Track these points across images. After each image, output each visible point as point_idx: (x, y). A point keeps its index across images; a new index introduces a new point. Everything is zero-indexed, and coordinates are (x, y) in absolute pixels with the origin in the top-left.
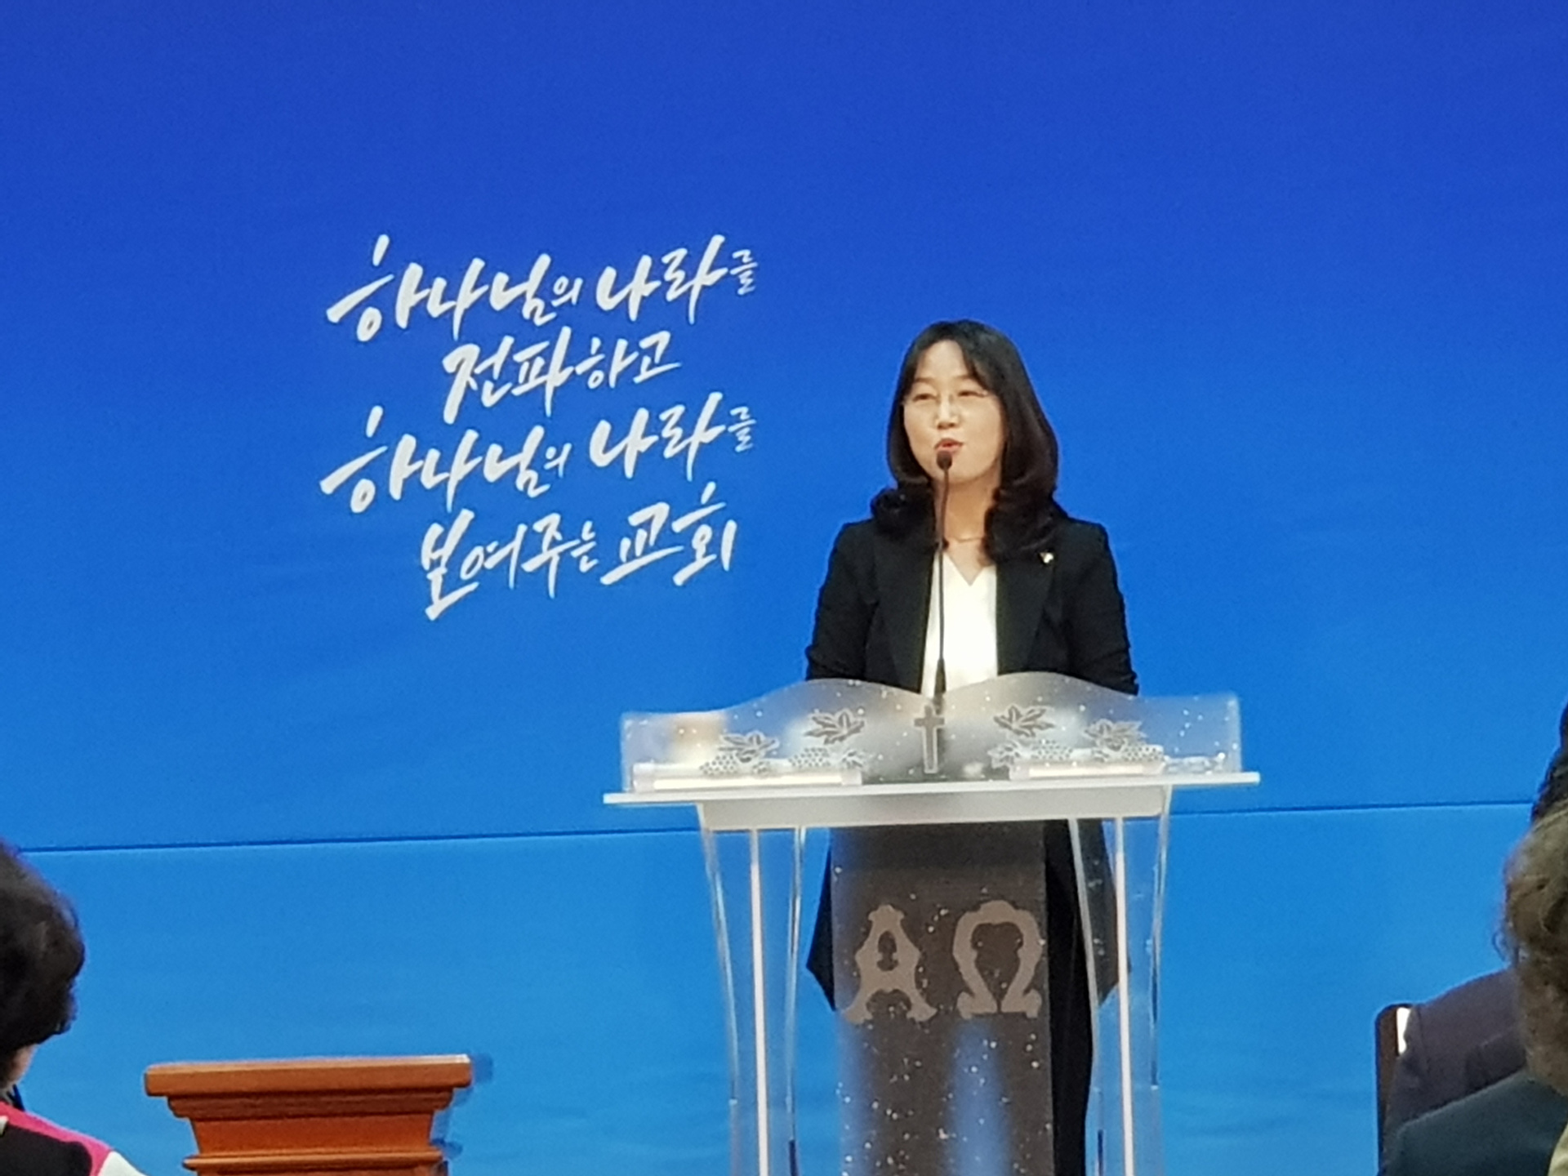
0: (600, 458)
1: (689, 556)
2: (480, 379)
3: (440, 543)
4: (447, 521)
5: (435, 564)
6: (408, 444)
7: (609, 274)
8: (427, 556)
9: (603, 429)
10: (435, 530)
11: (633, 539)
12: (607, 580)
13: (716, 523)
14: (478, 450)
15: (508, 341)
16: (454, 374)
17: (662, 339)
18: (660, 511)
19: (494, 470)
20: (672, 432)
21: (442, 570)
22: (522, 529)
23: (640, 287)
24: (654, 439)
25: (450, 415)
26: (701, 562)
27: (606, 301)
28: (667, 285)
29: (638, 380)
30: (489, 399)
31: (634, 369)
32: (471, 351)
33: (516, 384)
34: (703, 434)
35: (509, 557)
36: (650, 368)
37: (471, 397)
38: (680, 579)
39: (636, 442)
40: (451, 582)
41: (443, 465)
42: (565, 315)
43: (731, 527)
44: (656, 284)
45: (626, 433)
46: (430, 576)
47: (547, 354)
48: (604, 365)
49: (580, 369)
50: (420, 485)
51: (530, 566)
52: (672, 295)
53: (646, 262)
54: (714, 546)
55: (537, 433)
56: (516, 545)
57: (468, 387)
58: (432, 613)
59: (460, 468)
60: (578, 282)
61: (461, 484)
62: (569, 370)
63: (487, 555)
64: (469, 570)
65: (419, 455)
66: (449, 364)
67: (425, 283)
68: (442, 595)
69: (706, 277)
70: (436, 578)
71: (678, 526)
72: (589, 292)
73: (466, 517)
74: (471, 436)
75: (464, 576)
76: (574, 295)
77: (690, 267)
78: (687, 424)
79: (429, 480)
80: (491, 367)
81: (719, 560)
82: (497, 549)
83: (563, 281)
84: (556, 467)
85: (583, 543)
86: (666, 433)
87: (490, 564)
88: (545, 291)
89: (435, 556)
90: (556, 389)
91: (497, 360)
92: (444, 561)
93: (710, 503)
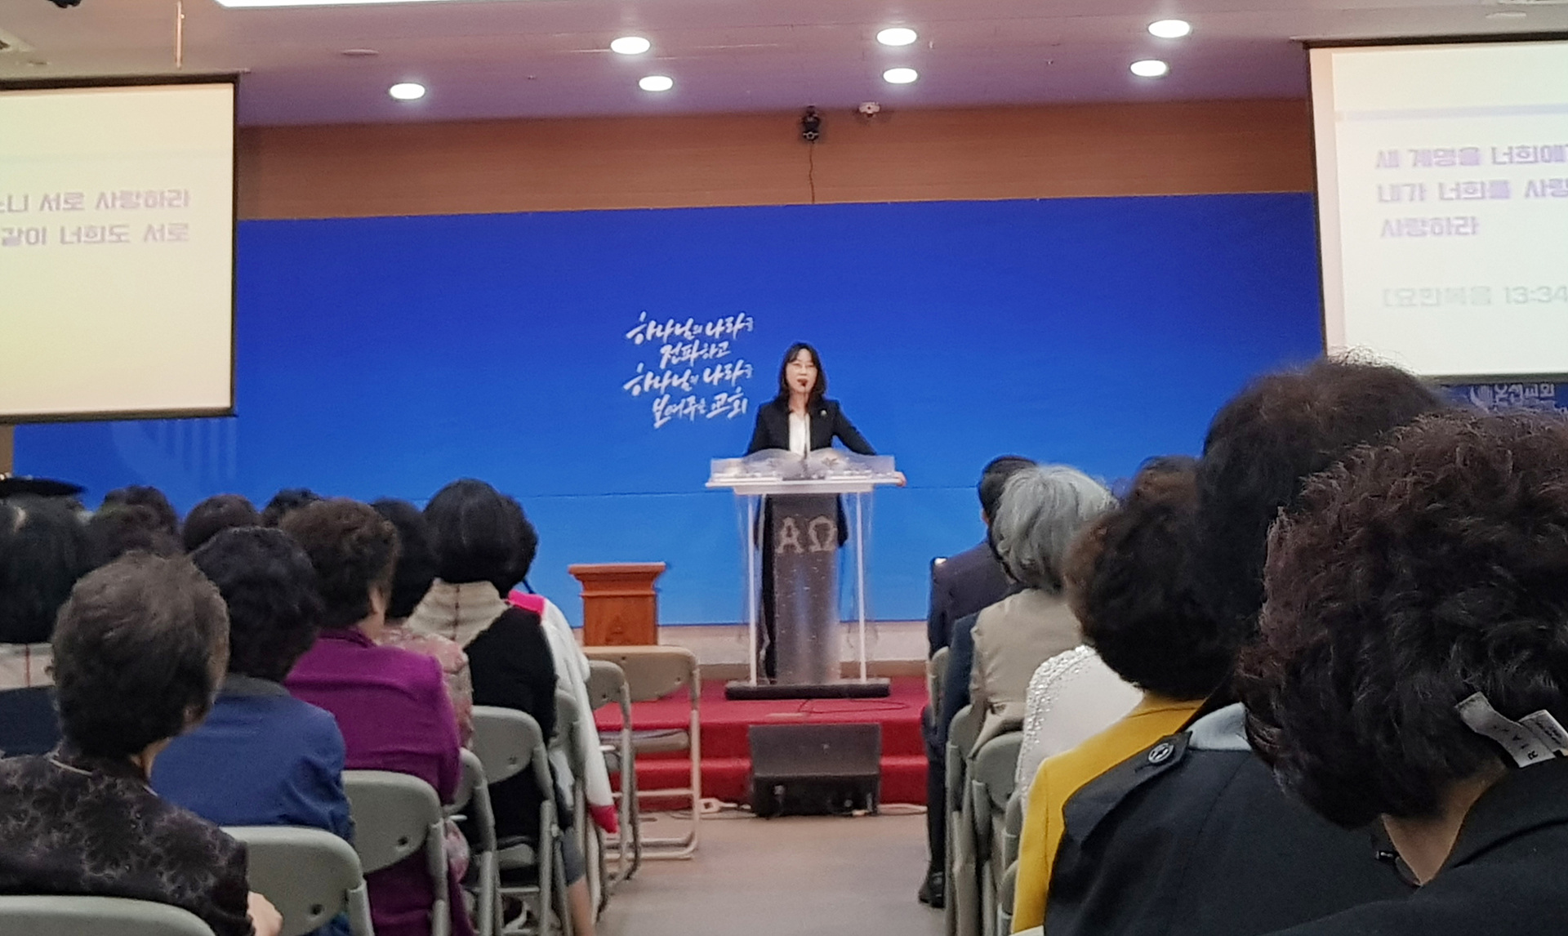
0: (707, 379)
1: (733, 409)
2: (672, 356)
3: (659, 405)
4: (661, 397)
6: (650, 375)
7: (710, 325)
8: (655, 407)
9: (708, 371)
10: (658, 400)
11: (716, 404)
12: (710, 416)
13: (741, 399)
14: (671, 377)
16: (664, 354)
17: (725, 345)
18: (724, 396)
19: (675, 383)
21: (660, 413)
22: (684, 401)
23: (719, 329)
24: (722, 374)
25: (663, 365)
26: (736, 411)
27: (709, 332)
29: (718, 356)
30: (674, 362)
31: (717, 353)
32: (670, 347)
33: (682, 357)
34: (738, 373)
35: (680, 409)
36: (722, 353)
37: (669, 361)
38: (730, 415)
39: (718, 375)
40: (662, 417)
41: (661, 381)
42: (697, 337)
43: (745, 401)
44: (724, 328)
45: (714, 372)
46: (656, 414)
47: (691, 348)
48: (708, 352)
49: (701, 352)
50: (654, 388)
51: (686, 411)
52: (728, 331)
53: (721, 321)
54: (740, 406)
55: (688, 372)
56: (681, 406)
57: (668, 358)
58: (658, 424)
59: (666, 382)
60: (701, 327)
62: (698, 353)
63: (673, 408)
65: (653, 378)
66: (663, 350)
67: (656, 327)
68: (660, 420)
69: (739, 326)
71: (730, 400)
72: (704, 330)
73: (667, 398)
75: (666, 414)
76: (699, 331)
77: (734, 323)
78: (733, 370)
79: (656, 386)
80: (675, 352)
81: (742, 410)
82: (676, 407)
83: (696, 327)
84: (694, 382)
85: (702, 405)
86: (726, 372)
87: (674, 411)
89: (658, 408)
90: (694, 359)
91: (677, 350)
92: (660, 410)
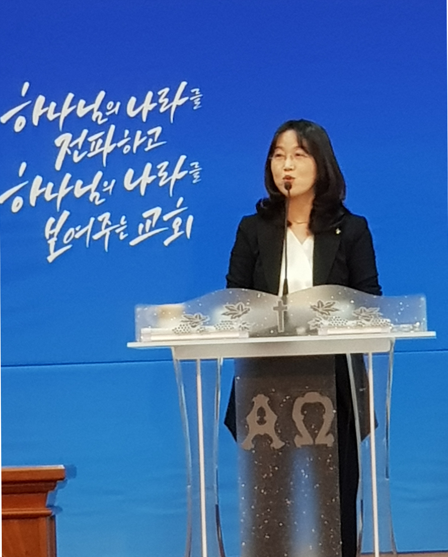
0: (129, 186)
1: (171, 232)
2: (72, 149)
3: (53, 226)
4: (57, 216)
5: (51, 236)
6: (38, 180)
7: (133, 100)
8: (48, 232)
9: (130, 173)
10: (52, 220)
11: (144, 224)
12: (133, 243)
13: (184, 216)
14: (72, 183)
15: (85, 132)
16: (60, 147)
17: (158, 130)
18: (157, 211)
19: (79, 192)
20: (162, 174)
21: (55, 239)
22: (92, 220)
23: (147, 106)
24: (154, 177)
25: (58, 166)
26: (176, 235)
27: (131, 113)
28: (160, 105)
29: (147, 149)
30: (76, 159)
31: (144, 144)
32: (68, 136)
33: (89, 152)
34: (177, 175)
35: (86, 232)
36: (152, 144)
37: (68, 157)
38: (166, 243)
39: (146, 179)
40: (59, 245)
41: (55, 190)
42: (112, 119)
43: (191, 218)
44: (155, 104)
45: (141, 174)
46: (49, 242)
47: (104, 138)
48: (131, 143)
49: (120, 144)
50: (45, 200)
51: (96, 237)
52: (162, 110)
53: (150, 94)
54: (183, 227)
55: (99, 175)
56: (89, 227)
57: (67, 153)
58: (50, 259)
59: (63, 191)
60: (118, 104)
61: (63, 199)
62: (114, 145)
63: (76, 232)
64: (68, 239)
65: (43, 185)
66: (58, 142)
67: (46, 104)
68: (55, 250)
69: (178, 101)
70: (52, 242)
71: (166, 218)
72: (123, 108)
73: (66, 214)
74: (68, 176)
75: (65, 242)
76: (116, 109)
77: (171, 96)
78: (170, 170)
79: (48, 197)
80: (77, 144)
81: (185, 233)
82: (80, 229)
83: (111, 103)
84: (108, 191)
85: (122, 226)
86: (160, 175)
87: (77, 236)
88: (102, 108)
89: (52, 232)
90: (108, 154)
91: (80, 141)
92: (56, 235)
93: (180, 207)
